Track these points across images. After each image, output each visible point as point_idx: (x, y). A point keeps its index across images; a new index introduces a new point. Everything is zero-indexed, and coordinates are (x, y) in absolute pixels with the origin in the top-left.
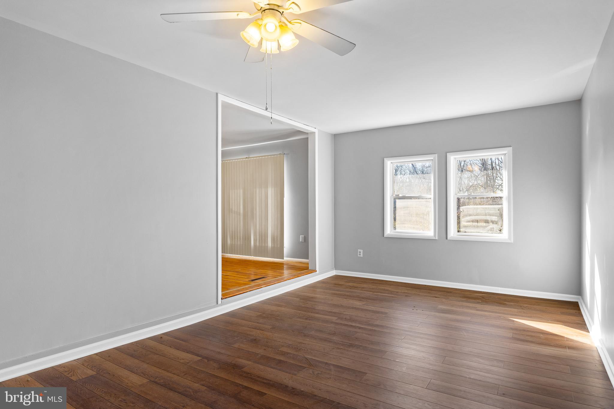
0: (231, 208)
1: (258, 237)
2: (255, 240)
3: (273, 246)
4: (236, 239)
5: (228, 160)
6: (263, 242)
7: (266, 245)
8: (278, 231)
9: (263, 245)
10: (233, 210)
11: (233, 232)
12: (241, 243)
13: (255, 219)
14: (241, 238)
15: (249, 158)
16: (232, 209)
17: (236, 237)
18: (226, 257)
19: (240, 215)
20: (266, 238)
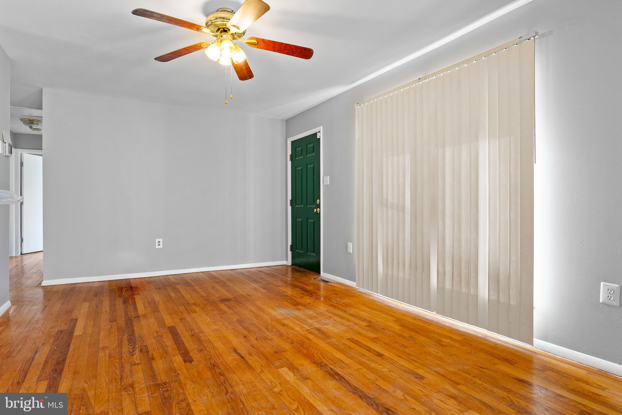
0: (385, 196)
1: (448, 268)
2: (441, 275)
3: (494, 297)
4: (395, 266)
5: (389, 92)
6: (463, 282)
7: (472, 291)
8: (513, 259)
9: (464, 289)
10: (390, 200)
11: (390, 250)
12: (407, 277)
13: (440, 223)
14: (407, 264)
15: (425, 78)
16: (387, 199)
17: (395, 261)
18: (371, 298)
19: (404, 213)
20: (472, 274)
